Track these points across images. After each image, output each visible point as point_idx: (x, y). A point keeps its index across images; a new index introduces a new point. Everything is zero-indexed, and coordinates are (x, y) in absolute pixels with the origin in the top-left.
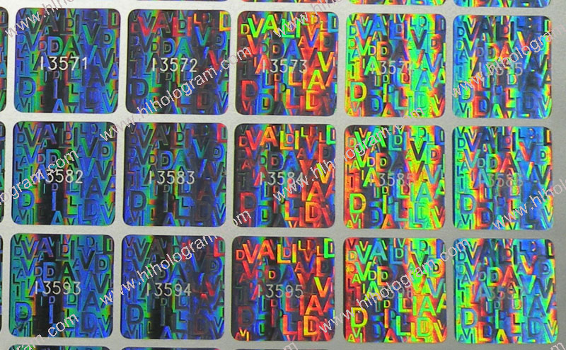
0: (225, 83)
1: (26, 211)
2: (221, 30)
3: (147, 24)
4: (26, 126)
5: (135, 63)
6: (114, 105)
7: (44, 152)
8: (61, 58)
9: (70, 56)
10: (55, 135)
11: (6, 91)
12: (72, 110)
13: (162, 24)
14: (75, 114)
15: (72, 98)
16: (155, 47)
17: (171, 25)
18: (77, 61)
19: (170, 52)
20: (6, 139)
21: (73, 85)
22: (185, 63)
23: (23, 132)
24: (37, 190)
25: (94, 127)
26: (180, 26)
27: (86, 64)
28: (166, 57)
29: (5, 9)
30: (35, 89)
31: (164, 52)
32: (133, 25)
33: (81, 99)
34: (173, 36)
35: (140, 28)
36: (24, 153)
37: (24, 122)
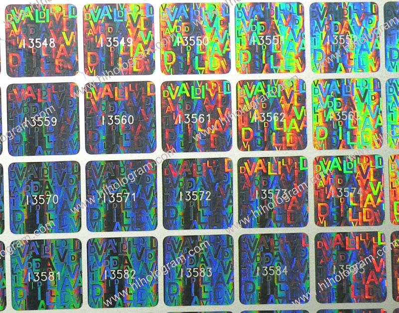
0: (230, 207)
1: (98, 299)
2: (226, 171)
3: (175, 169)
4: (95, 241)
5: (168, 196)
6: (155, 225)
7: (108, 258)
8: (118, 194)
9: (123, 193)
10: (115, 246)
11: (81, 218)
12: (127, 230)
13: (185, 168)
14: (129, 232)
15: (126, 221)
16: (181, 184)
17: (192, 169)
18: (128, 196)
19: (192, 188)
20: (82, 251)
21: (126, 213)
22: (203, 194)
23: (94, 245)
24: (104, 285)
25: (142, 239)
26: (197, 169)
27: (134, 198)
28: (189, 191)
29: (78, 162)
30: (101, 216)
31: (187, 187)
32: (165, 169)
33: (132, 222)
34: (194, 176)
35: (171, 171)
36: (95, 260)
37: (94, 239)
